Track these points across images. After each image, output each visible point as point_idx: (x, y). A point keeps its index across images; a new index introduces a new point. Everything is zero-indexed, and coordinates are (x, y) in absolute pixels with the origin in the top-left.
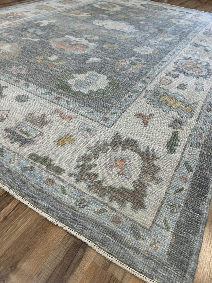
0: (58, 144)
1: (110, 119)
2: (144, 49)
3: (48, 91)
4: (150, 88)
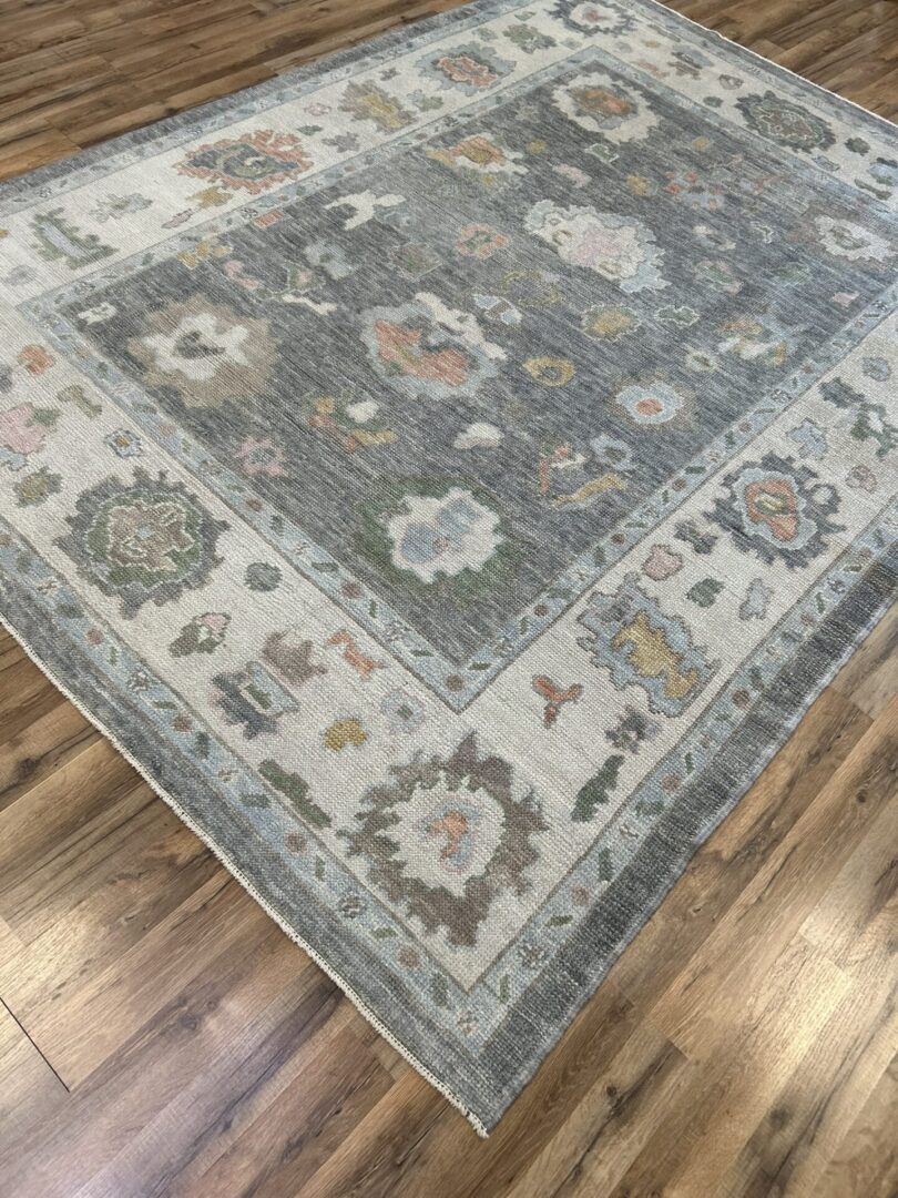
0: (328, 745)
1: (466, 684)
2: (654, 397)
3: (330, 559)
4: (609, 584)
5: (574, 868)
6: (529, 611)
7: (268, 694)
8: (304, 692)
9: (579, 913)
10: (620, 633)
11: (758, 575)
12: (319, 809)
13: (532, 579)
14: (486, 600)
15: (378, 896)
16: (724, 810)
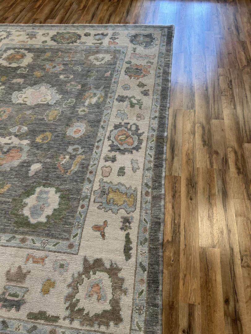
0: (44, 294)
1: (74, 244)
2: (77, 128)
3: (11, 235)
4: (96, 187)
5: (135, 275)
6: (79, 209)
7: (16, 292)
8: (27, 283)
9: (144, 287)
10: (107, 198)
11: (131, 158)
12: (53, 316)
13: (75, 199)
14: (65, 215)
15: (87, 329)
16: (162, 228)
